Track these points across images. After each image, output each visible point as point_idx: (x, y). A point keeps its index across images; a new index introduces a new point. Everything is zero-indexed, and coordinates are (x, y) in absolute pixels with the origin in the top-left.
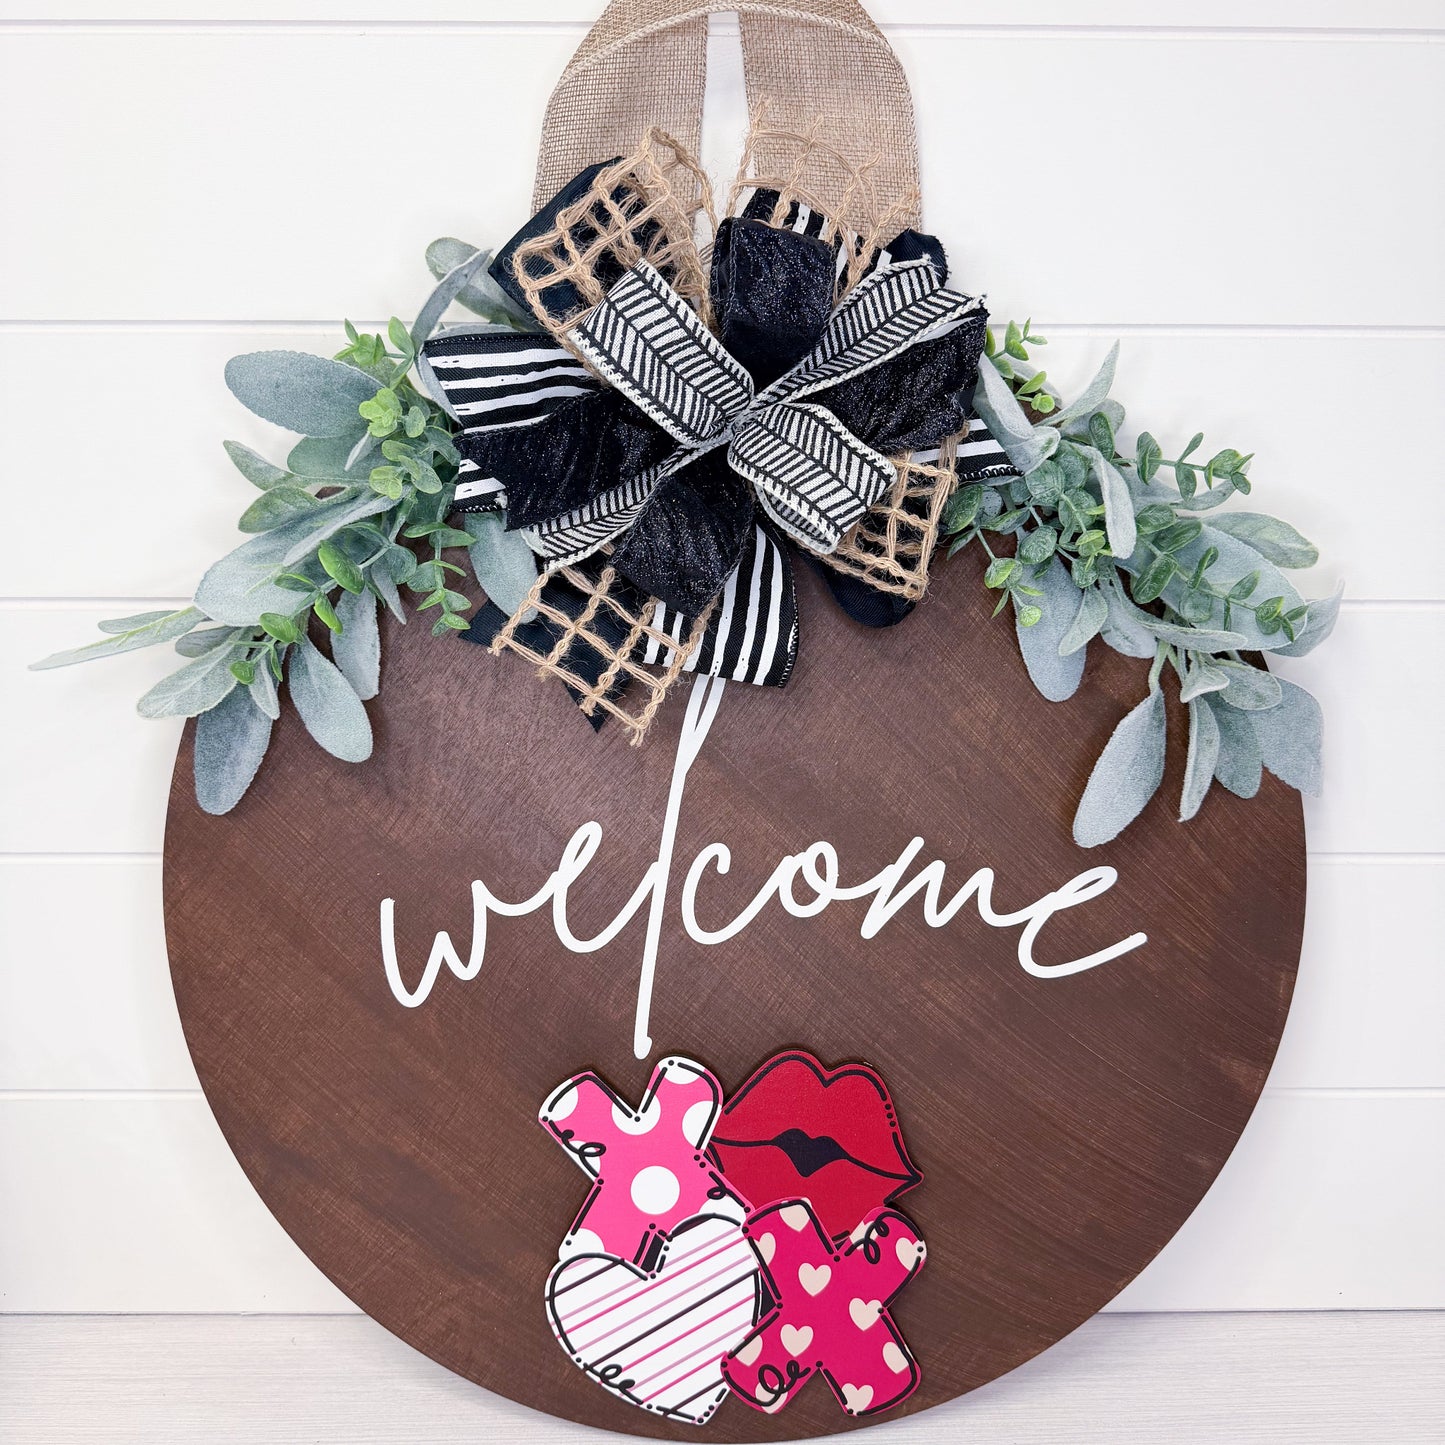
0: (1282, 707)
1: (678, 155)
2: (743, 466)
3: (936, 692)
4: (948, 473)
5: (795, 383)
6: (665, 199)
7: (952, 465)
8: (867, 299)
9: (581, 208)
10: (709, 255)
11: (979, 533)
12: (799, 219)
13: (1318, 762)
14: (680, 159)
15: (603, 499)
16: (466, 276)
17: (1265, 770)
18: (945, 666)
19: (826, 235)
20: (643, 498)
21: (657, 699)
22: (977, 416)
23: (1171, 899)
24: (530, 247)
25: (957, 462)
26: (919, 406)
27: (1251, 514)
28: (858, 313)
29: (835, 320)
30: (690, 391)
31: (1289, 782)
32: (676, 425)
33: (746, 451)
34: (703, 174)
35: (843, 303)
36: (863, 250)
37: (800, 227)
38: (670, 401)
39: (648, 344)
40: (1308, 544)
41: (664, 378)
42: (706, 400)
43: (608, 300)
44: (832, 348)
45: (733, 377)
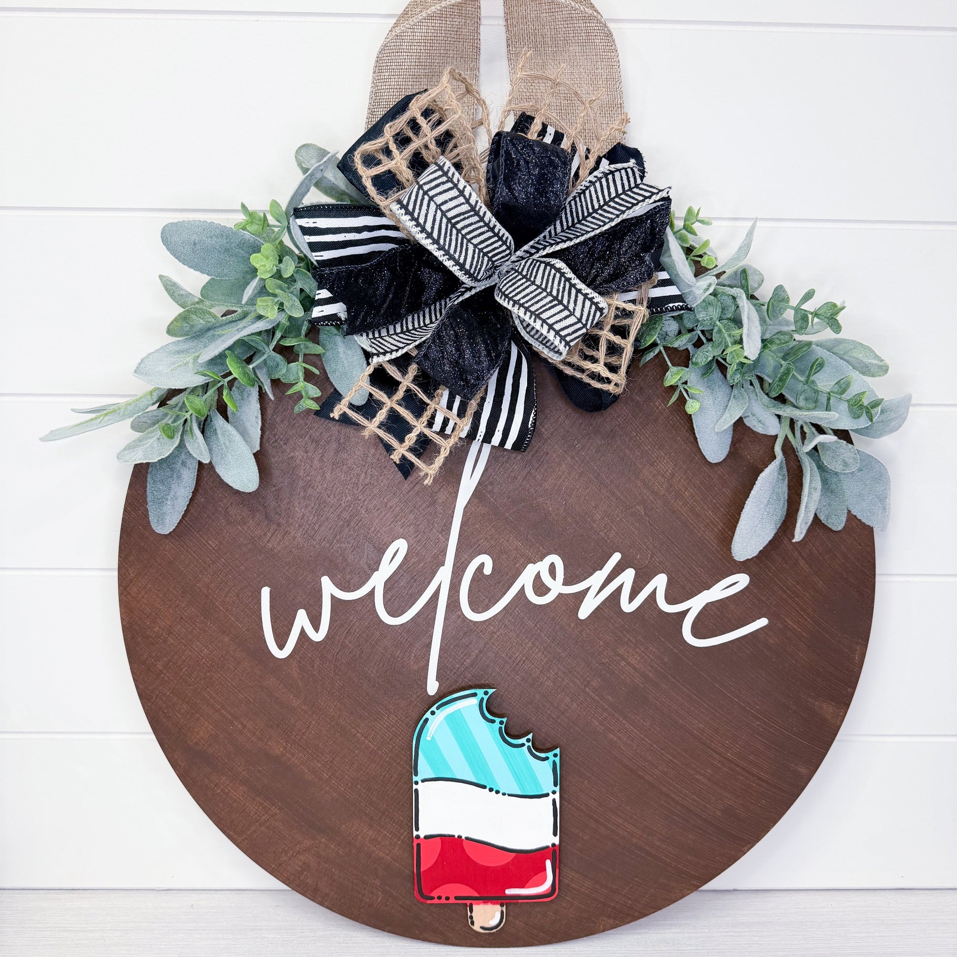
0: (862, 470)
1: (467, 89)
2: (505, 300)
3: (631, 456)
4: (642, 309)
5: (542, 244)
6: (457, 117)
7: (645, 304)
8: (592, 189)
9: (401, 122)
10: (486, 156)
11: (662, 348)
12: (547, 134)
13: (884, 509)
14: (468, 91)
15: (410, 319)
16: (322, 170)
17: (849, 511)
18: (638, 438)
19: (565, 145)
20: (437, 319)
21: (444, 454)
22: (663, 270)
23: (784, 596)
24: (366, 148)
25: (648, 302)
26: (624, 262)
27: (845, 339)
28: (585, 198)
29: (570, 203)
30: (471, 247)
31: (864, 520)
32: (461, 270)
33: (507, 289)
34: (484, 102)
35: (576, 191)
36: (590, 156)
37: (548, 139)
38: (458, 253)
39: (444, 214)
40: (882, 360)
41: (454, 237)
42: (482, 254)
43: (418, 183)
44: (567, 221)
45: (500, 239)
